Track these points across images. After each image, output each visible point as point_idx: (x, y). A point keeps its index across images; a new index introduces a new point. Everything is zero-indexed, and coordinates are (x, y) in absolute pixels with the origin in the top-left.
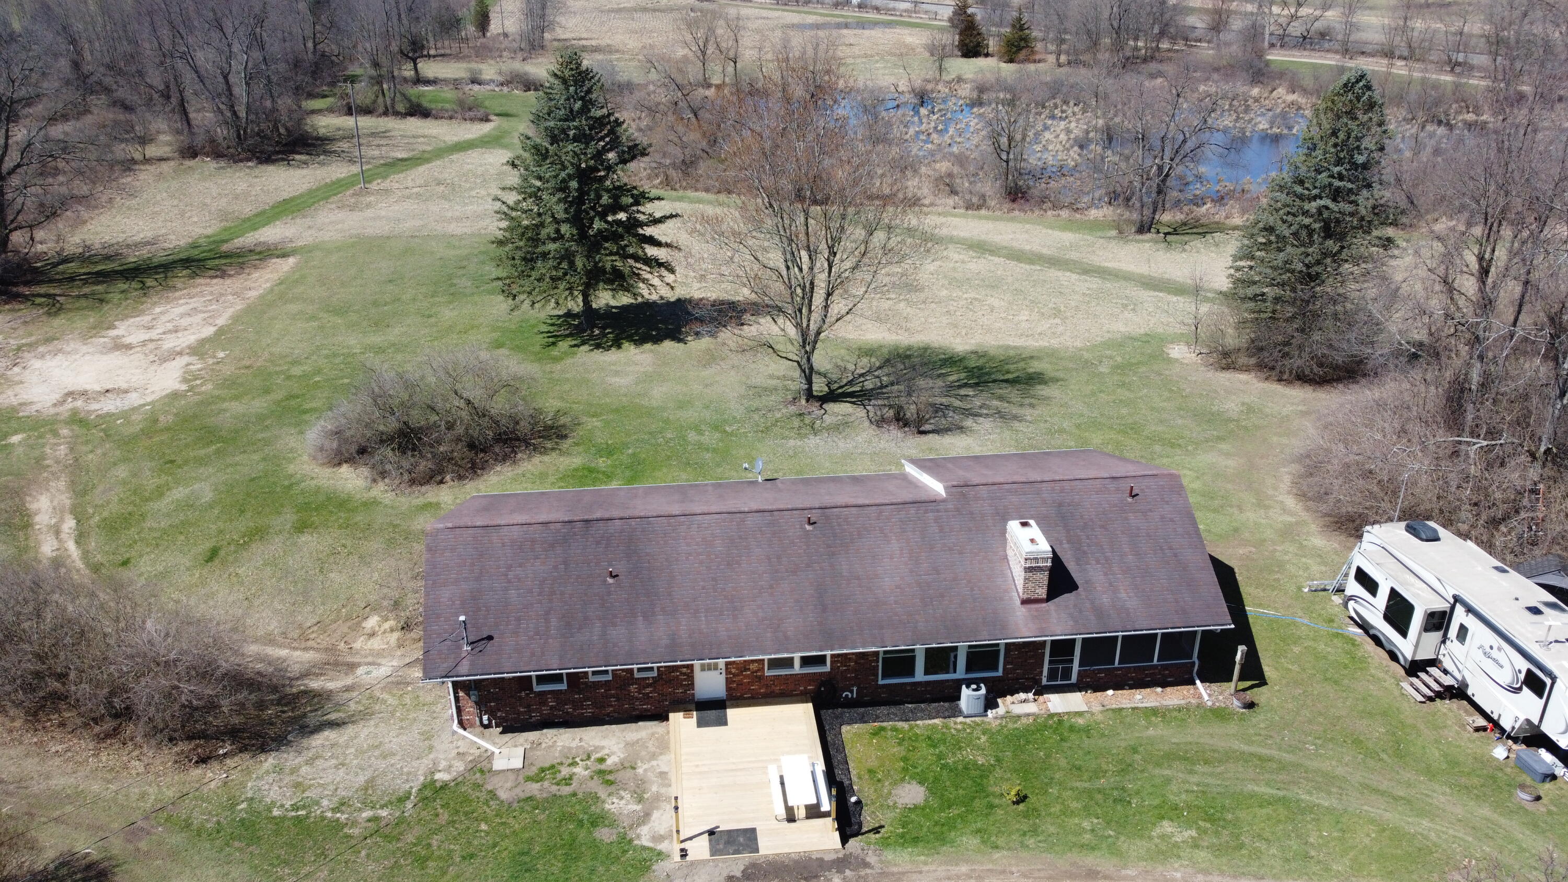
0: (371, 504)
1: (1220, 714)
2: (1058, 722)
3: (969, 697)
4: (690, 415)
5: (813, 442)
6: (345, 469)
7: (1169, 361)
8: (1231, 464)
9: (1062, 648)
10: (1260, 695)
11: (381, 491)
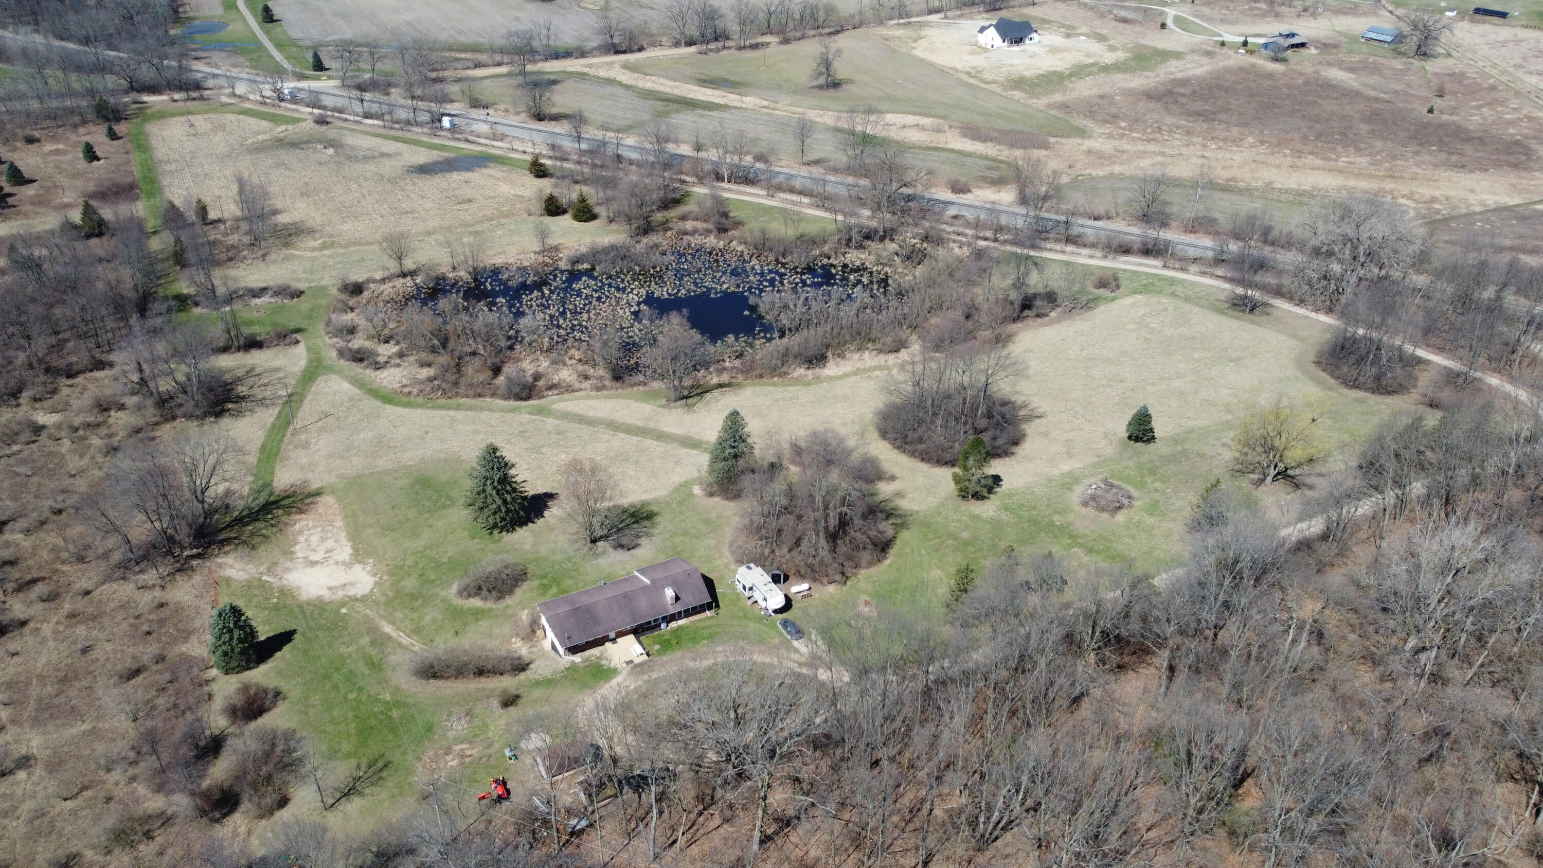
0: (491, 609)
1: (712, 617)
2: (681, 628)
3: (663, 626)
4: (558, 557)
5: (600, 560)
6: (471, 600)
7: (694, 496)
8: (712, 542)
9: (680, 613)
10: (720, 611)
11: (489, 604)
